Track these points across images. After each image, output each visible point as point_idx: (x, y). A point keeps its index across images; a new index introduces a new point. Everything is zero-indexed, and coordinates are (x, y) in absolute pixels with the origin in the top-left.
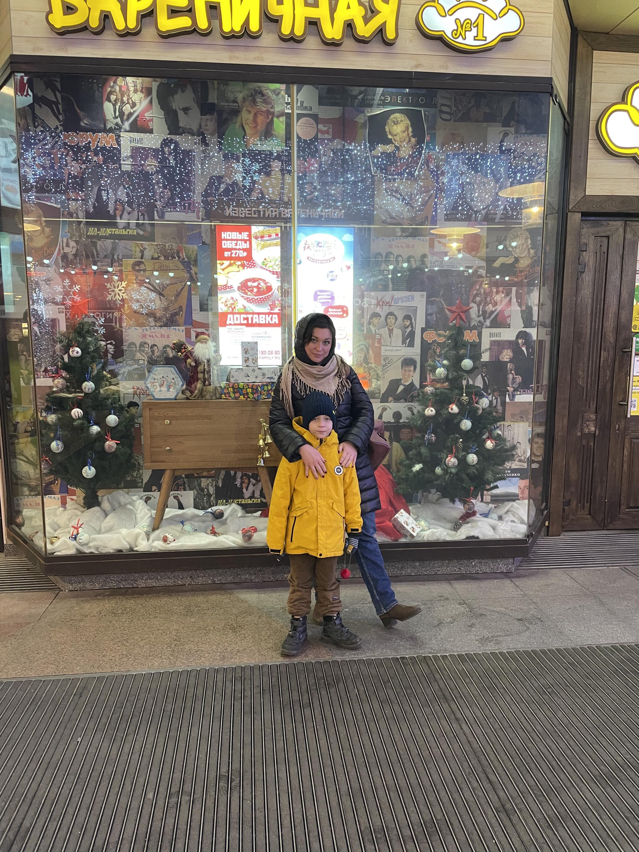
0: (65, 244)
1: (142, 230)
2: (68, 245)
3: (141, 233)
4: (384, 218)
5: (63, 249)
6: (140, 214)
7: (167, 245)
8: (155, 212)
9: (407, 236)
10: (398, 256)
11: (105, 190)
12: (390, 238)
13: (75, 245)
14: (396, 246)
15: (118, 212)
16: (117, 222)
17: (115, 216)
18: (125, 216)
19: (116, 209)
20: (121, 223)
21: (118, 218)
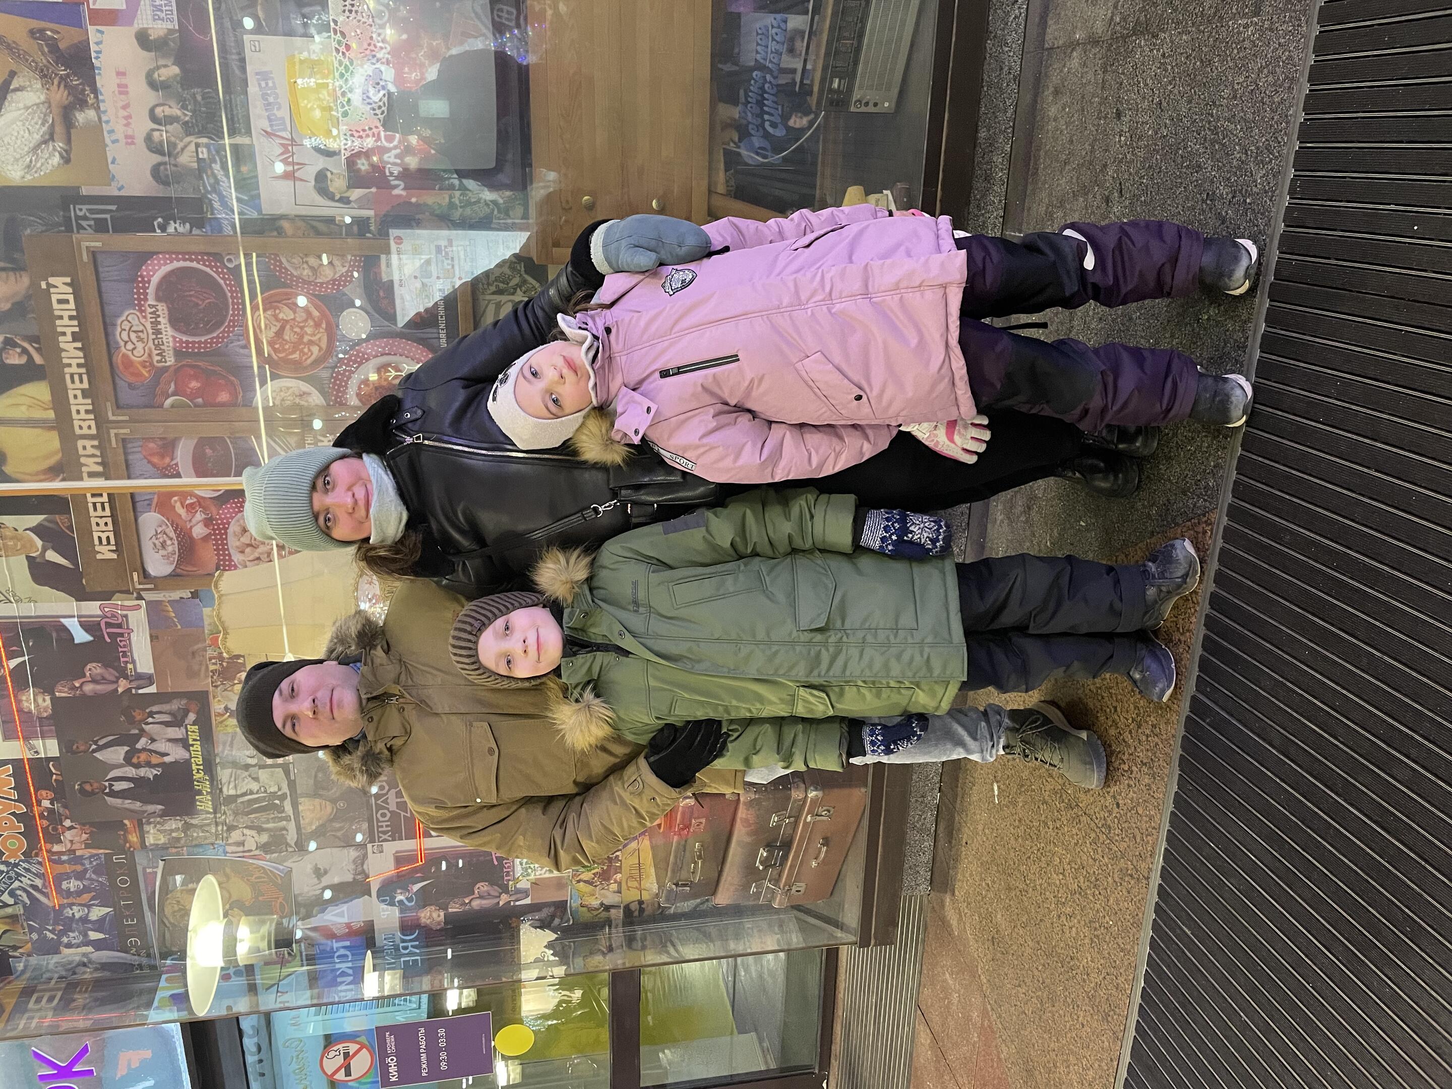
0: (241, 849)
1: (186, 715)
2: (242, 844)
3: (192, 717)
4: (56, 160)
5: (250, 851)
6: (150, 720)
7: (212, 667)
8: (140, 691)
9: (95, 91)
10: (154, 118)
11: (112, 785)
12: (108, 141)
13: (238, 832)
14: (127, 125)
15: (155, 760)
16: (176, 762)
17: (162, 765)
18: (160, 746)
19: (149, 764)
20: (176, 754)
21: (167, 759)
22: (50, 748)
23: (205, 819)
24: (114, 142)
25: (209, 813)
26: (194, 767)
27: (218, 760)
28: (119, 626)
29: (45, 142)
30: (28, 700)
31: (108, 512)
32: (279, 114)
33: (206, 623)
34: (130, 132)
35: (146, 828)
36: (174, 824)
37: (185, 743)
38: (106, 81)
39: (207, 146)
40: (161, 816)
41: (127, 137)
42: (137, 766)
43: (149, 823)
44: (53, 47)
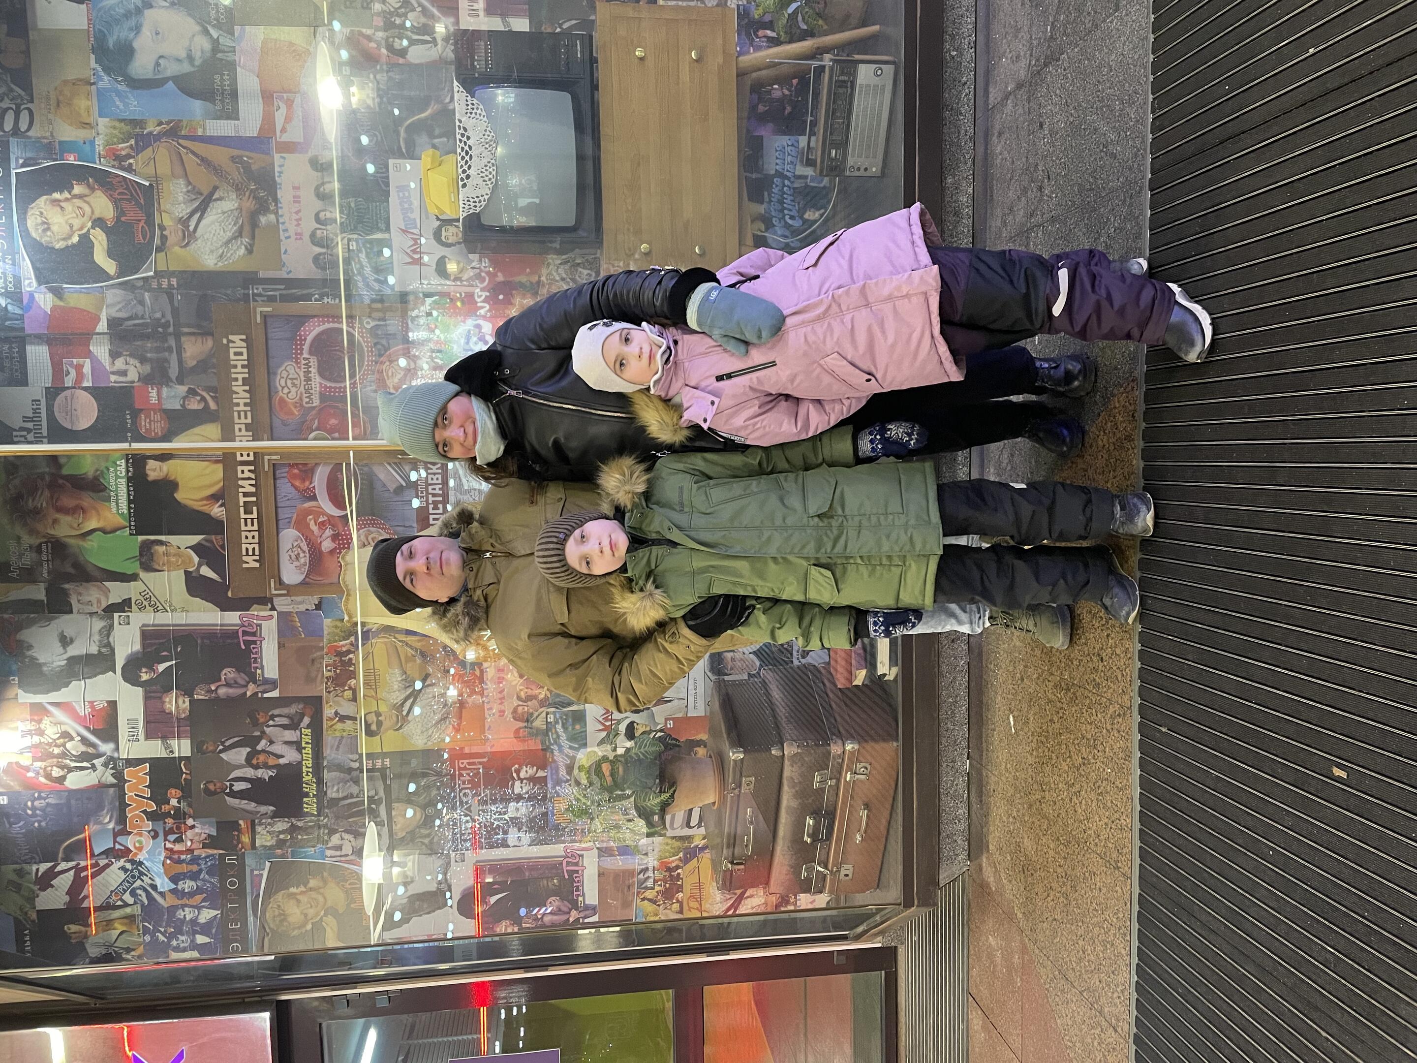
0: (338, 853)
1: (301, 720)
2: (339, 848)
3: (306, 720)
4: (242, 251)
5: (347, 855)
6: (271, 723)
7: (326, 674)
8: (266, 695)
9: (276, 200)
10: (318, 220)
11: (232, 785)
12: (282, 237)
13: (337, 835)
14: (298, 225)
15: (272, 761)
16: (290, 764)
17: (277, 766)
18: (277, 748)
19: (266, 766)
20: (290, 756)
21: (282, 761)
22: (182, 747)
23: (311, 821)
24: (287, 238)
25: (313, 815)
26: (304, 769)
27: (325, 763)
28: (254, 634)
29: (235, 238)
30: (171, 702)
31: (256, 527)
32: (412, 216)
33: (325, 632)
34: (299, 231)
35: (259, 829)
36: (281, 825)
37: (298, 746)
38: (284, 194)
39: (357, 241)
40: (272, 818)
41: (296, 234)
42: (256, 767)
43: (261, 824)
44: (247, 169)
